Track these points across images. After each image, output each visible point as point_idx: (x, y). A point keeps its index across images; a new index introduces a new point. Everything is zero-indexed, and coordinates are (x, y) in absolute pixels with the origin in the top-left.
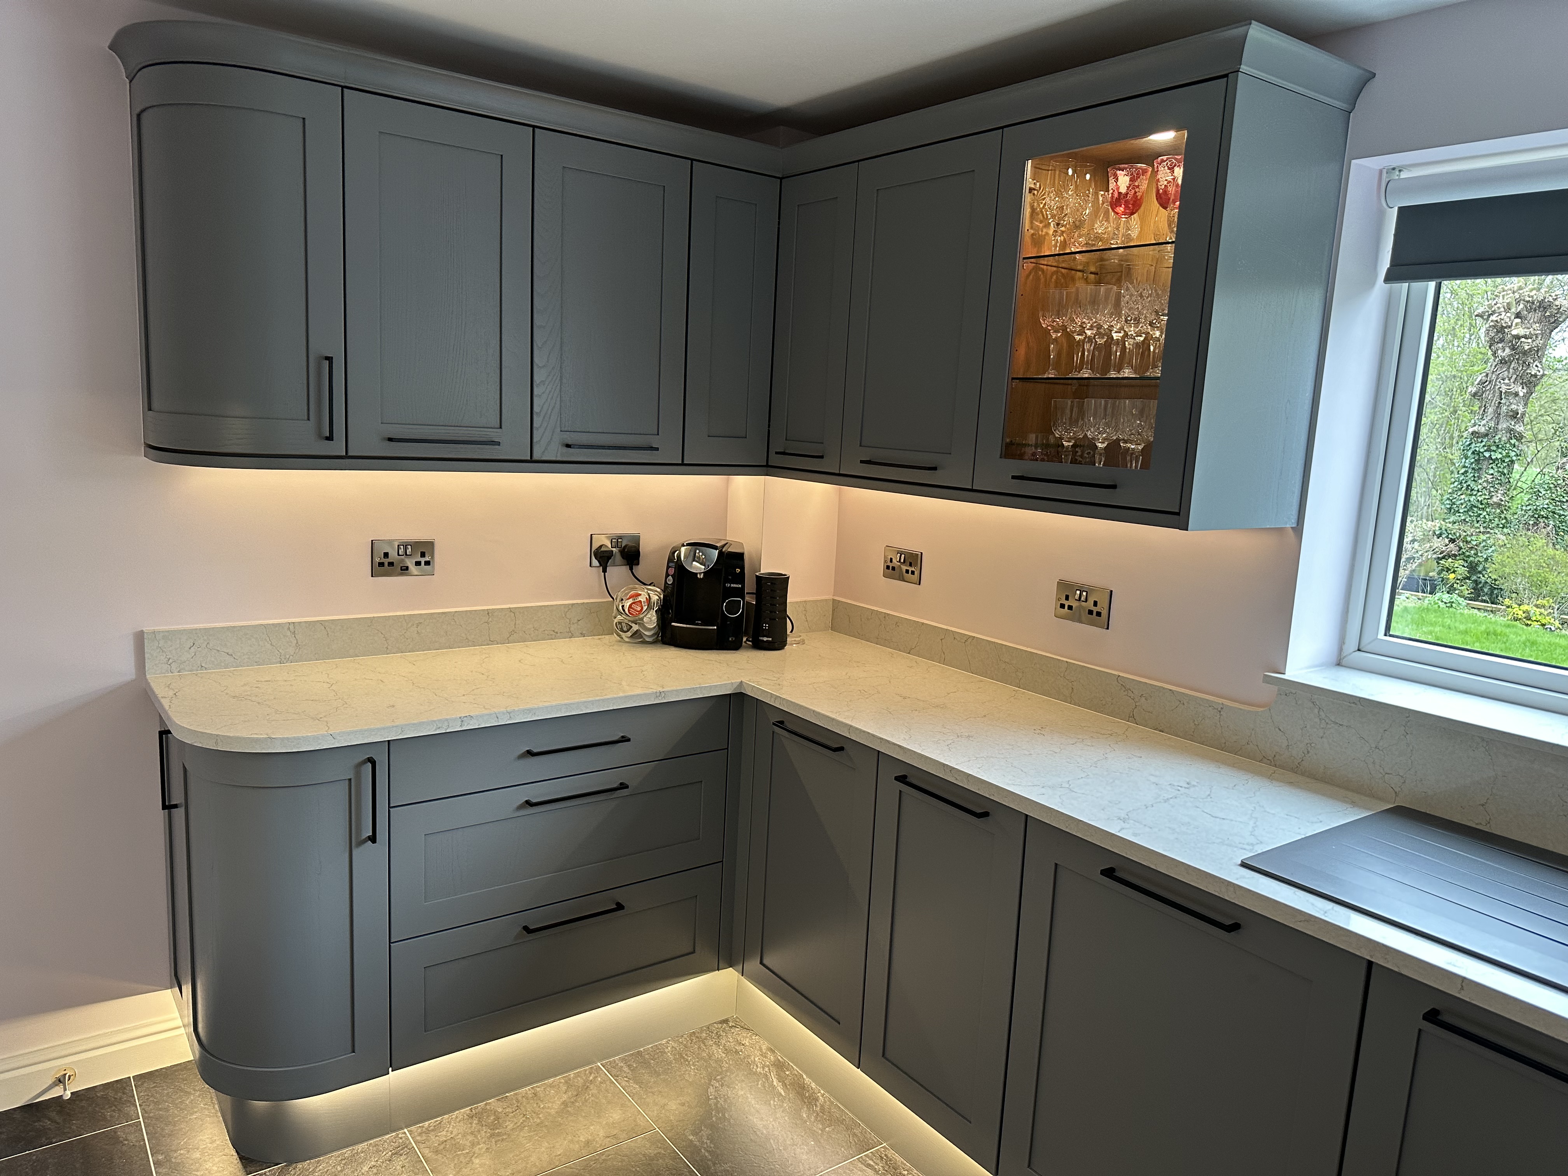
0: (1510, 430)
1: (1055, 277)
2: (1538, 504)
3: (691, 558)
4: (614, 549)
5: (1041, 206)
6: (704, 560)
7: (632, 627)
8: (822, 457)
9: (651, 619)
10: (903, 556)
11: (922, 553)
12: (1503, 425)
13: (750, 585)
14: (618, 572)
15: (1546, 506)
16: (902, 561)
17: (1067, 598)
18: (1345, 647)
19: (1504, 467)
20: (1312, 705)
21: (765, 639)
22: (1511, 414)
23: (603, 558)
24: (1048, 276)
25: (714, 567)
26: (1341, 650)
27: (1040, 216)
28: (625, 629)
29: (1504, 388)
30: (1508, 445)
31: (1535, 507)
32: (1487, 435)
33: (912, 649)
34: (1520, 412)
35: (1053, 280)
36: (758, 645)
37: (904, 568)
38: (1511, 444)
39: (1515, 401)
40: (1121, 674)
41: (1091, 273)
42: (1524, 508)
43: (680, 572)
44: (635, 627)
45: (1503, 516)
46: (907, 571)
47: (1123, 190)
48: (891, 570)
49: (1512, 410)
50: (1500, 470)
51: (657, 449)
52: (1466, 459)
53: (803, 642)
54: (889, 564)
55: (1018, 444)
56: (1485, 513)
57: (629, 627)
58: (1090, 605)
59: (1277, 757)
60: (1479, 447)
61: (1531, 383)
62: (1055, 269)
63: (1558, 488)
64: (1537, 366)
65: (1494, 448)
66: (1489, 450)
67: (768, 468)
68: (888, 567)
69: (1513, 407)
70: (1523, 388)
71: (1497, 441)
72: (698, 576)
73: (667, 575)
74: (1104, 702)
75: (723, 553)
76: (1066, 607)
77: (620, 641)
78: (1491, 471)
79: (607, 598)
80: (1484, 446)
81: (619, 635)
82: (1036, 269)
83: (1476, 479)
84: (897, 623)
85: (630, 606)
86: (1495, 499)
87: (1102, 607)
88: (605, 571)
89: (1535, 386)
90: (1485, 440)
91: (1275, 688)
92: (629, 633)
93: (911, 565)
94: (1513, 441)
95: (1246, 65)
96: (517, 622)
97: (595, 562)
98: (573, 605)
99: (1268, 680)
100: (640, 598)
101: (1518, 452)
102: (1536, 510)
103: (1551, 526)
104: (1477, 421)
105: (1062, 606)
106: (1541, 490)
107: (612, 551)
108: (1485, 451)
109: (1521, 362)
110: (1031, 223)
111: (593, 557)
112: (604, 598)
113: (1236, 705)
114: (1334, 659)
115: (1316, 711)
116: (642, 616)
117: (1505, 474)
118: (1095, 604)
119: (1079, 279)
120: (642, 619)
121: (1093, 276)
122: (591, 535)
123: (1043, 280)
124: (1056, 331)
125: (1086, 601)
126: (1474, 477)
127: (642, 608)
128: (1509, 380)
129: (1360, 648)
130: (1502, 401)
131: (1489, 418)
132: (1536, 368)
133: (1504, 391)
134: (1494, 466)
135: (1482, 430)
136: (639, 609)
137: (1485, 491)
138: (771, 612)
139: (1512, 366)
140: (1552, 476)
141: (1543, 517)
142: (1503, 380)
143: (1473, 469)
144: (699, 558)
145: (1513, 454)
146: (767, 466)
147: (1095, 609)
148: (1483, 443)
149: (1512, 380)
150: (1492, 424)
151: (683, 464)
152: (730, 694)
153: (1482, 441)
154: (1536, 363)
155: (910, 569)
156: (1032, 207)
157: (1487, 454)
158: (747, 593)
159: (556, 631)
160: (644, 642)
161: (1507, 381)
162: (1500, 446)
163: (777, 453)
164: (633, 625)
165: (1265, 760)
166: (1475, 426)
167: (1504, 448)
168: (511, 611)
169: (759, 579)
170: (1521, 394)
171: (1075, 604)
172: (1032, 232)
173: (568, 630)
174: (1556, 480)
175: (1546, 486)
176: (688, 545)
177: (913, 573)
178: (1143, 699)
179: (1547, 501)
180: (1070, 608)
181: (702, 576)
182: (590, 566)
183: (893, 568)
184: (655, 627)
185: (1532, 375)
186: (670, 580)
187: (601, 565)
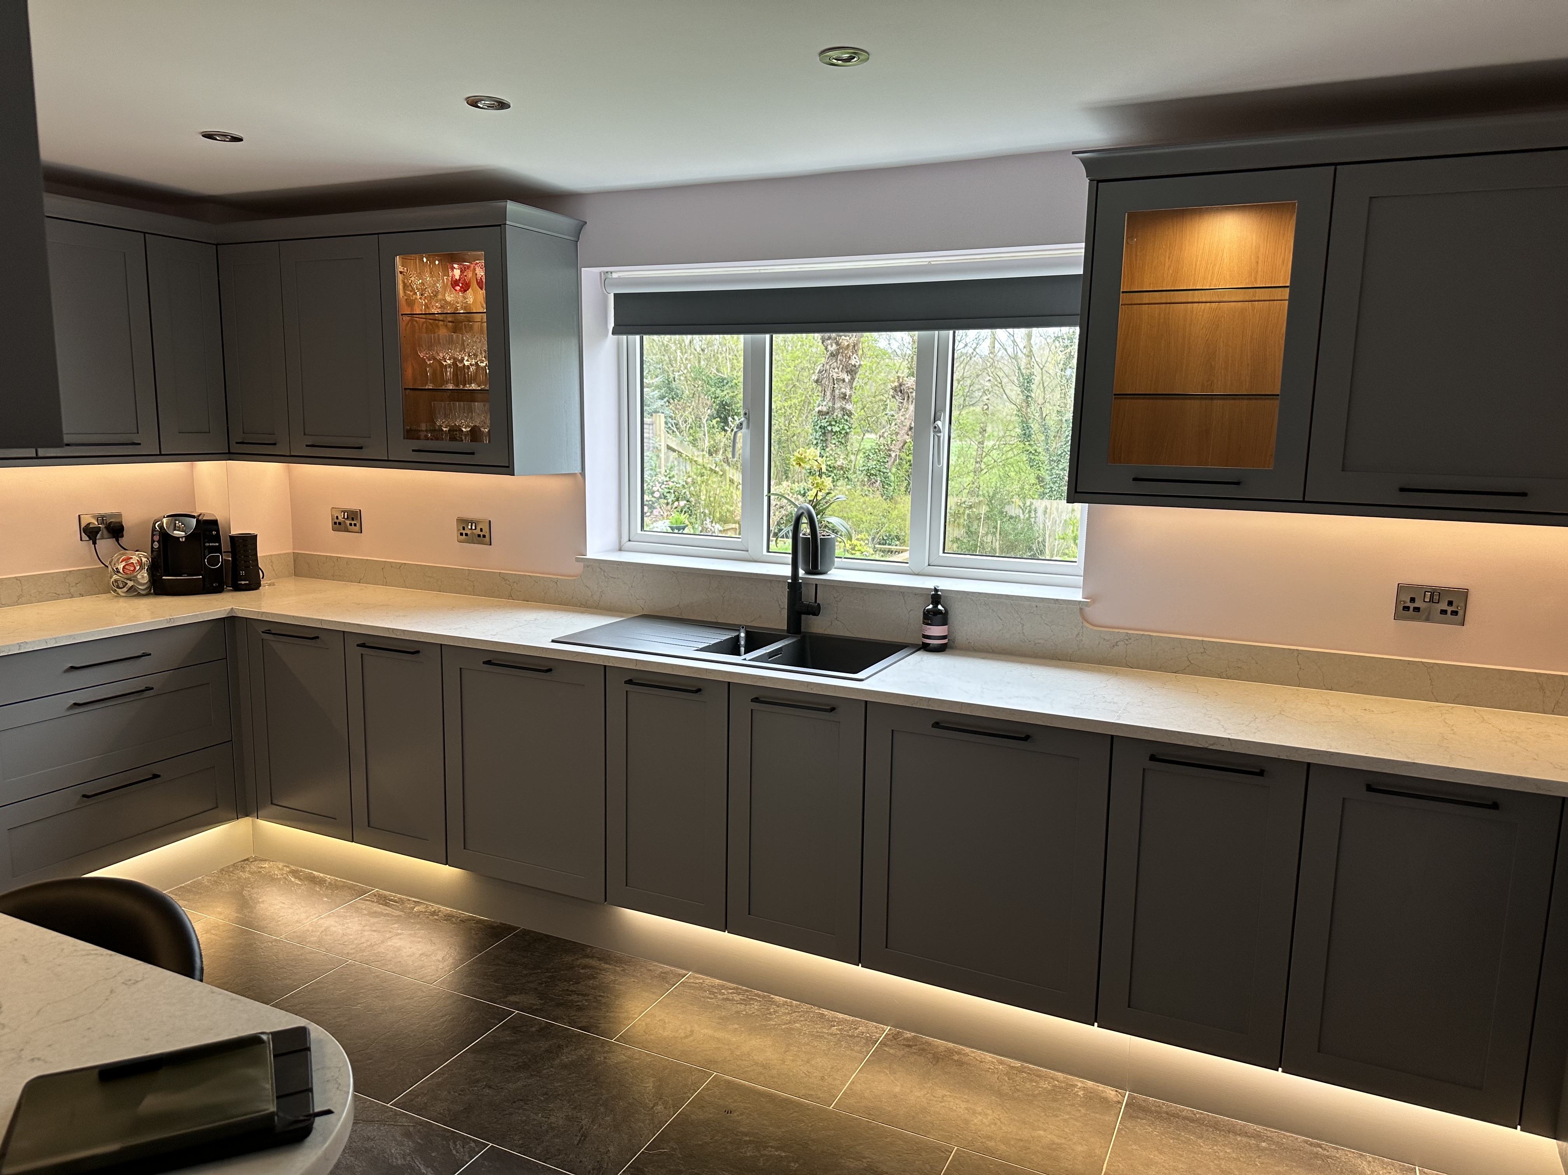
0: (843, 409)
1: (425, 325)
2: (869, 465)
3: (172, 527)
4: (100, 526)
5: (410, 281)
6: (184, 528)
7: (127, 584)
8: (275, 444)
9: (143, 577)
10: (346, 514)
11: (360, 510)
12: (837, 405)
13: (225, 545)
14: (105, 544)
15: (874, 466)
16: (346, 517)
17: (464, 529)
18: (622, 540)
19: (842, 438)
20: (600, 570)
21: (243, 582)
22: (842, 396)
23: (90, 533)
24: (421, 325)
25: (195, 532)
26: (620, 542)
27: (410, 288)
28: (121, 586)
29: (835, 376)
30: (843, 420)
31: (867, 468)
32: (828, 413)
33: (361, 579)
34: (848, 395)
35: (424, 327)
36: (237, 588)
37: (348, 522)
38: (844, 419)
39: (844, 386)
40: (501, 571)
41: (449, 322)
42: (861, 469)
43: (164, 537)
44: (130, 584)
45: (845, 476)
46: (351, 524)
47: (457, 277)
48: (338, 525)
49: (842, 393)
50: (840, 440)
51: (139, 444)
52: (816, 432)
53: (273, 584)
54: (336, 520)
55: (415, 430)
56: (833, 475)
57: (124, 584)
58: (478, 531)
59: (588, 602)
60: (824, 423)
61: (852, 371)
62: (424, 320)
63: (881, 452)
64: (855, 358)
65: (833, 423)
66: (831, 425)
67: (230, 455)
68: (335, 523)
69: (843, 390)
70: (848, 375)
71: (835, 417)
72: (181, 540)
73: (153, 542)
74: (493, 591)
75: (200, 520)
76: (464, 535)
77: (116, 596)
78: (834, 442)
79: (99, 564)
80: (827, 422)
81: (115, 591)
82: (411, 320)
83: (825, 448)
84: (347, 563)
85: (124, 567)
86: (839, 463)
87: (486, 532)
88: (94, 543)
89: (855, 374)
90: (827, 417)
91: (582, 564)
92: (125, 588)
93: (353, 519)
94: (846, 417)
95: (509, 221)
96: (24, 588)
97: (85, 537)
98: (70, 571)
99: (578, 560)
100: (132, 561)
101: (850, 425)
102: (868, 470)
103: (879, 481)
104: (820, 402)
105: (462, 534)
106: (871, 454)
107: (100, 527)
108: (828, 426)
109: (844, 355)
110: (405, 292)
111: (83, 534)
112: (95, 565)
113: (563, 578)
114: (618, 548)
115: (603, 573)
116: (136, 574)
117: (843, 444)
118: (481, 530)
119: (441, 325)
120: (136, 576)
121: (450, 324)
122: (79, 516)
123: (417, 327)
124: (429, 360)
125: (476, 529)
126: (823, 447)
127: (135, 568)
128: (838, 369)
129: (630, 539)
130: (835, 386)
131: (828, 399)
132: (855, 360)
133: (835, 378)
134: (835, 437)
135: (825, 409)
136: (132, 569)
137: (831, 458)
138: (245, 562)
139: (839, 359)
140: (877, 443)
141: (873, 475)
142: (834, 369)
143: (822, 440)
144: (179, 527)
145: (846, 427)
146: (229, 453)
147: (481, 534)
148: (826, 420)
149: (840, 369)
150: (830, 404)
151: (161, 455)
152: (224, 618)
153: (825, 418)
154: (855, 355)
155: (353, 523)
156: (404, 282)
157: (829, 428)
158: (224, 552)
159: (58, 593)
160: (139, 595)
161: (836, 370)
162: (838, 421)
163: (237, 443)
164: (128, 582)
165: (582, 606)
166: (819, 406)
167: (840, 423)
168: (17, 579)
169: (232, 538)
170: (847, 380)
171: (469, 532)
172: (406, 297)
173: (68, 592)
174: (879, 446)
175: (873, 451)
176: (168, 517)
177: (355, 525)
178: (515, 584)
179: (875, 463)
180: (466, 535)
181: (184, 540)
182: (81, 540)
183: (340, 523)
184: (147, 582)
185: (852, 365)
186: (156, 545)
187: (90, 539)
